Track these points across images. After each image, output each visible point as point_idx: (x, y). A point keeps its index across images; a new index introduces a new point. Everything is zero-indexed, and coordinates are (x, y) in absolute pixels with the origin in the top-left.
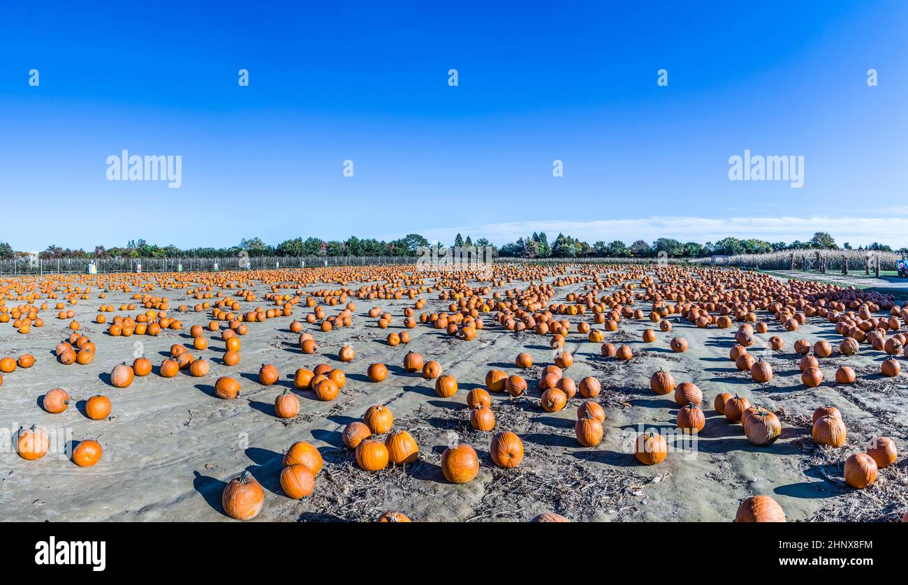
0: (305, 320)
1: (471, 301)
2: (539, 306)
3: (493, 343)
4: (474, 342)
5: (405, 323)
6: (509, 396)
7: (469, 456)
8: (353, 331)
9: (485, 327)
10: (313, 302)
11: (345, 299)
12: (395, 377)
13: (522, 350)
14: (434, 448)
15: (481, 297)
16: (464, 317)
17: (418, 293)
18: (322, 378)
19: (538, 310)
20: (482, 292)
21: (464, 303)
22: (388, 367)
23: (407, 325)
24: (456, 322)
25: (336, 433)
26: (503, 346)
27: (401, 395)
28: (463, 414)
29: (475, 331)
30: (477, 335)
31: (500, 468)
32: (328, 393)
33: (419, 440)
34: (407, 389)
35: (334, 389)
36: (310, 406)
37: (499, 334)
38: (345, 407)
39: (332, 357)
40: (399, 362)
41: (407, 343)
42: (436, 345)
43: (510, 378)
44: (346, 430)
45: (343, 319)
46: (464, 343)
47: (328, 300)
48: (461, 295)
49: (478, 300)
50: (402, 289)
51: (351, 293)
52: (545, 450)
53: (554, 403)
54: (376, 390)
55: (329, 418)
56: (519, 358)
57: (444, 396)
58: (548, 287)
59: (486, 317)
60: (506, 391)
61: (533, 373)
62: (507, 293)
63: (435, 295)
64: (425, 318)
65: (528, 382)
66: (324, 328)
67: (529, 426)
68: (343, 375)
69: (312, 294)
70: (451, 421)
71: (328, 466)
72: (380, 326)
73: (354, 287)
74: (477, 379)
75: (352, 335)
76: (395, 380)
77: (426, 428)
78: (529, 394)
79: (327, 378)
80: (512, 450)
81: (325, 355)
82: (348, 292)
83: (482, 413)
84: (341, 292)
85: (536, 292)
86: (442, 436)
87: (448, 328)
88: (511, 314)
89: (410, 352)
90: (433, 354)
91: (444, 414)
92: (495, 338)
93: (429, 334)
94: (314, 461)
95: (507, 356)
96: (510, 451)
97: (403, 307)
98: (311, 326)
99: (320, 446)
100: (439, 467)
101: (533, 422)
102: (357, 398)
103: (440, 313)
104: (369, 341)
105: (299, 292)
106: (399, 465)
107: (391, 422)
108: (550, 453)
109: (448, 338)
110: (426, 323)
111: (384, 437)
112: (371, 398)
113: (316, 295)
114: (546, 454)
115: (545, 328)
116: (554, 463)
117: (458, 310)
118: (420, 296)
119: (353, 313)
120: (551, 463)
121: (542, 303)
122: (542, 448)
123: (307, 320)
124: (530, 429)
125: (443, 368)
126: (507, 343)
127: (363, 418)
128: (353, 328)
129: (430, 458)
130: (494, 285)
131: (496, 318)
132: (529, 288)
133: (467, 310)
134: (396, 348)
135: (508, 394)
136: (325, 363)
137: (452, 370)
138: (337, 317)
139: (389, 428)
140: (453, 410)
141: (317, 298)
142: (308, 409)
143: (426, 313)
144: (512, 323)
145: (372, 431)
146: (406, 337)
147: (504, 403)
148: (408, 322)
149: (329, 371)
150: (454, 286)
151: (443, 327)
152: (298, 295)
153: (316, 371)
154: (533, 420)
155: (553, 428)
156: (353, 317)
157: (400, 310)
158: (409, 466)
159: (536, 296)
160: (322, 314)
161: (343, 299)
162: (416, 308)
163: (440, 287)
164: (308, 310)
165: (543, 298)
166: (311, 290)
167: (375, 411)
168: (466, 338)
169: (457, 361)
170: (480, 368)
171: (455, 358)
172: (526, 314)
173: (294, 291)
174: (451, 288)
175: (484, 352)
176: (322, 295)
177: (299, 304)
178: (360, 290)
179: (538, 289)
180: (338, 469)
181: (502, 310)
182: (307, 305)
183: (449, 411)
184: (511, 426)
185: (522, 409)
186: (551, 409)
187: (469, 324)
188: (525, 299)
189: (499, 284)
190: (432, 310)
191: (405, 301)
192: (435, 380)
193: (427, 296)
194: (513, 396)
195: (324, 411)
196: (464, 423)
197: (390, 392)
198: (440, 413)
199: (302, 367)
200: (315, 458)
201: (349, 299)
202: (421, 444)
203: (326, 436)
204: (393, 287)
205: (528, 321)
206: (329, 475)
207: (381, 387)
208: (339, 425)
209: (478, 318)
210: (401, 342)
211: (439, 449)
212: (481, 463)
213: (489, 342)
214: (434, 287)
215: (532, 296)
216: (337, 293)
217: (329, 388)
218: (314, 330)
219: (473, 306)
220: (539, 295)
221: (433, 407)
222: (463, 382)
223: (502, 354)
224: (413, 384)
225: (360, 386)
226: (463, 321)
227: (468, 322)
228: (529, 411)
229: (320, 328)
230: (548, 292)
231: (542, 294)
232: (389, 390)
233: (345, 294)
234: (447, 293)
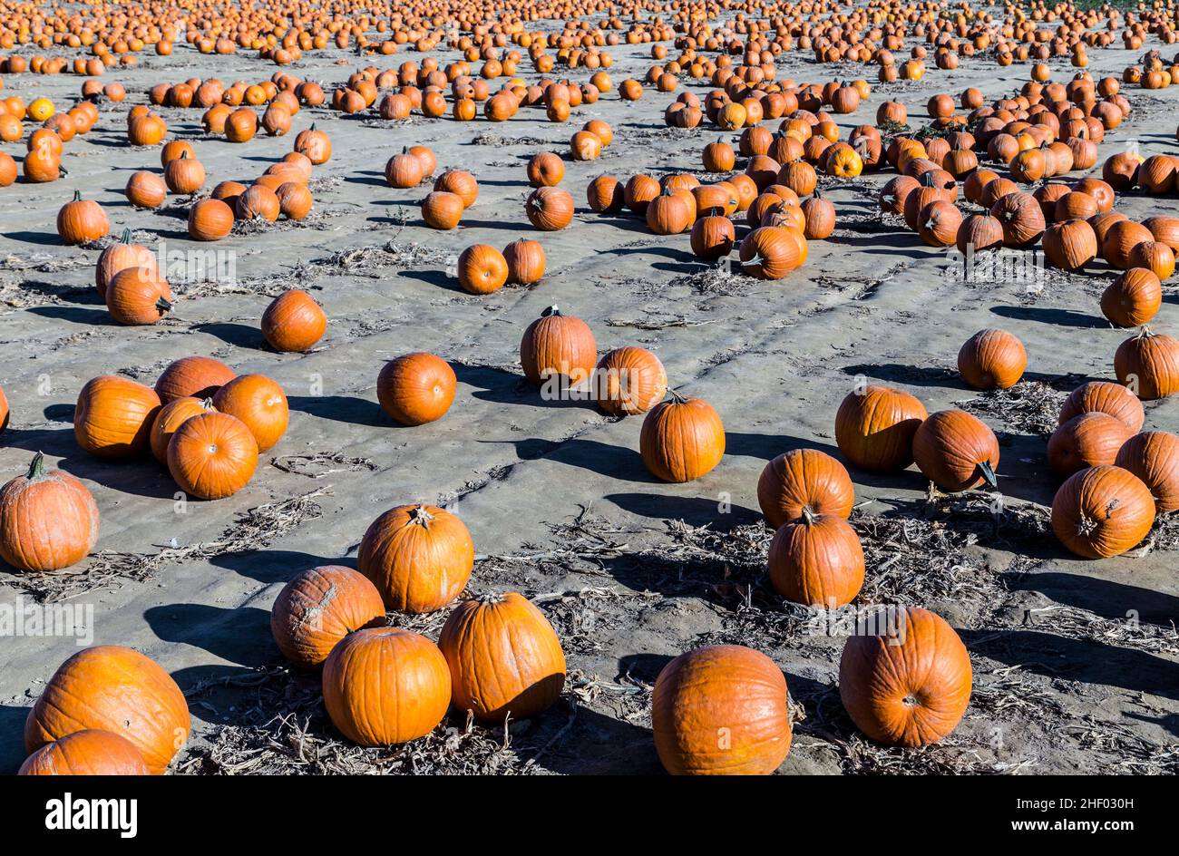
0: (124, 198)
1: (791, 133)
2: (1062, 159)
3: (872, 291)
4: (795, 284)
5: (531, 210)
6: (925, 488)
7: (760, 688)
8: (320, 238)
9: (840, 233)
10: (156, 126)
11: (287, 115)
12: (487, 406)
13: (982, 319)
14: (625, 664)
15: (831, 120)
16: (761, 191)
17: (586, 101)
18: (189, 408)
19: (1056, 176)
20: (833, 100)
21: (764, 140)
22: (463, 372)
23: (537, 217)
24: (730, 209)
25: (245, 616)
26: (911, 307)
27: (506, 473)
28: (744, 542)
29: (801, 241)
30: (809, 262)
31: (872, 742)
32: (218, 465)
33: (569, 632)
34: (531, 449)
35: (241, 450)
36: (144, 519)
37: (893, 261)
38: (282, 519)
39: (234, 334)
40: (505, 354)
41: (534, 284)
42: (648, 292)
43: (935, 420)
44: (285, 602)
45: (281, 192)
46: (757, 285)
47: (219, 119)
48: (754, 110)
49: (819, 130)
50: (521, 83)
51: (315, 96)
52: (1053, 693)
53: (1101, 524)
54: (411, 456)
55: (221, 559)
56: (974, 351)
57: (668, 477)
58: (1102, 87)
59: (848, 196)
60: (914, 468)
61: (1026, 408)
62: (934, 106)
63: (652, 108)
64: (608, 194)
65: (1004, 440)
66: (202, 228)
67: (997, 603)
68: (279, 400)
69: (151, 95)
70: (693, 565)
71: (212, 738)
72: (431, 220)
73: (323, 75)
74: (801, 421)
75: (315, 254)
76: (487, 419)
77: (600, 591)
78: (1004, 488)
79: (213, 409)
80: (929, 679)
81: (205, 328)
82: (300, 92)
83: (819, 537)
84: (272, 89)
85: (1053, 107)
86: (659, 619)
87: (698, 232)
88: (949, 186)
89: (547, 312)
90: (637, 326)
91: (669, 542)
92: (877, 275)
93: (620, 252)
94: (155, 715)
95: (924, 342)
96: (918, 682)
97: (524, 149)
98: (149, 219)
99: (180, 665)
100: (640, 729)
101: (1012, 589)
102: (335, 485)
103: (668, 175)
104: (387, 274)
105: (96, 87)
106: (490, 723)
107: (463, 570)
108: (1070, 704)
109: (694, 270)
110: (613, 210)
111: (434, 623)
112: (386, 484)
113: (171, 100)
114: (1056, 709)
115: (1083, 243)
116: (1087, 744)
117: (738, 166)
118: (592, 112)
119: (321, 172)
120: (1074, 743)
121: (1077, 150)
122: (1044, 685)
123: (132, 198)
124: (999, 613)
125: (671, 378)
126: (926, 294)
127: (355, 555)
128: (320, 227)
129: (607, 697)
130: (883, 77)
131: (888, 198)
132: (1026, 91)
133: (775, 167)
134: (493, 303)
135: (920, 483)
136: (204, 353)
137: (706, 385)
138: (254, 183)
139: (456, 588)
140: (702, 530)
141: (171, 112)
142: (141, 531)
143: (612, 175)
144: (949, 219)
145: (392, 601)
146: (535, 260)
147: (903, 510)
148: (543, 202)
149: (222, 382)
150: (728, 74)
151: (678, 227)
152: (93, 98)
153: (167, 388)
154: (1013, 581)
155: (1091, 617)
156: (320, 189)
157: (513, 160)
158: (527, 723)
159: (1053, 123)
160: (192, 173)
161: (280, 118)
162: (573, 155)
163: (671, 81)
164: (132, 157)
165: (1083, 127)
166: (146, 79)
167: (404, 525)
168: (763, 271)
169: (725, 352)
170: (815, 382)
171: (718, 341)
172: (1009, 188)
173: (74, 84)
174: (716, 82)
175: (834, 324)
176: (196, 102)
177: (96, 136)
178: (352, 84)
179: (1060, 95)
180: (252, 745)
181: (912, 169)
182: (132, 139)
183: (689, 531)
184: (928, 596)
185: (971, 539)
186: (1088, 547)
187: (780, 217)
188: (1007, 130)
189: (904, 73)
190: (637, 164)
191: (532, 130)
192: (641, 419)
193: (621, 111)
194: (940, 489)
195: (196, 536)
196: (744, 574)
197: (464, 460)
198: (652, 538)
199: (111, 373)
200: (158, 708)
201: (304, 118)
202: (577, 646)
203: (203, 628)
204: (484, 75)
205: (1016, 214)
206: (217, 767)
207: (430, 445)
208: (259, 585)
209: (816, 194)
210: (513, 279)
211: (639, 667)
212: (802, 716)
213: (855, 289)
214: (649, 79)
215: (1035, 119)
216: (259, 95)
217: (221, 449)
218: (162, 233)
219: (795, 152)
220: (1065, 119)
221: (629, 514)
222: (746, 428)
223: (903, 335)
224: (556, 434)
225: (347, 442)
226: (755, 205)
227: (775, 209)
228: (997, 548)
229: (184, 226)
230: (1105, 106)
231: (1079, 114)
232: (462, 453)
233: (289, 100)
234: (697, 99)
